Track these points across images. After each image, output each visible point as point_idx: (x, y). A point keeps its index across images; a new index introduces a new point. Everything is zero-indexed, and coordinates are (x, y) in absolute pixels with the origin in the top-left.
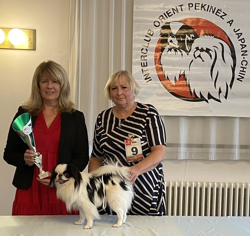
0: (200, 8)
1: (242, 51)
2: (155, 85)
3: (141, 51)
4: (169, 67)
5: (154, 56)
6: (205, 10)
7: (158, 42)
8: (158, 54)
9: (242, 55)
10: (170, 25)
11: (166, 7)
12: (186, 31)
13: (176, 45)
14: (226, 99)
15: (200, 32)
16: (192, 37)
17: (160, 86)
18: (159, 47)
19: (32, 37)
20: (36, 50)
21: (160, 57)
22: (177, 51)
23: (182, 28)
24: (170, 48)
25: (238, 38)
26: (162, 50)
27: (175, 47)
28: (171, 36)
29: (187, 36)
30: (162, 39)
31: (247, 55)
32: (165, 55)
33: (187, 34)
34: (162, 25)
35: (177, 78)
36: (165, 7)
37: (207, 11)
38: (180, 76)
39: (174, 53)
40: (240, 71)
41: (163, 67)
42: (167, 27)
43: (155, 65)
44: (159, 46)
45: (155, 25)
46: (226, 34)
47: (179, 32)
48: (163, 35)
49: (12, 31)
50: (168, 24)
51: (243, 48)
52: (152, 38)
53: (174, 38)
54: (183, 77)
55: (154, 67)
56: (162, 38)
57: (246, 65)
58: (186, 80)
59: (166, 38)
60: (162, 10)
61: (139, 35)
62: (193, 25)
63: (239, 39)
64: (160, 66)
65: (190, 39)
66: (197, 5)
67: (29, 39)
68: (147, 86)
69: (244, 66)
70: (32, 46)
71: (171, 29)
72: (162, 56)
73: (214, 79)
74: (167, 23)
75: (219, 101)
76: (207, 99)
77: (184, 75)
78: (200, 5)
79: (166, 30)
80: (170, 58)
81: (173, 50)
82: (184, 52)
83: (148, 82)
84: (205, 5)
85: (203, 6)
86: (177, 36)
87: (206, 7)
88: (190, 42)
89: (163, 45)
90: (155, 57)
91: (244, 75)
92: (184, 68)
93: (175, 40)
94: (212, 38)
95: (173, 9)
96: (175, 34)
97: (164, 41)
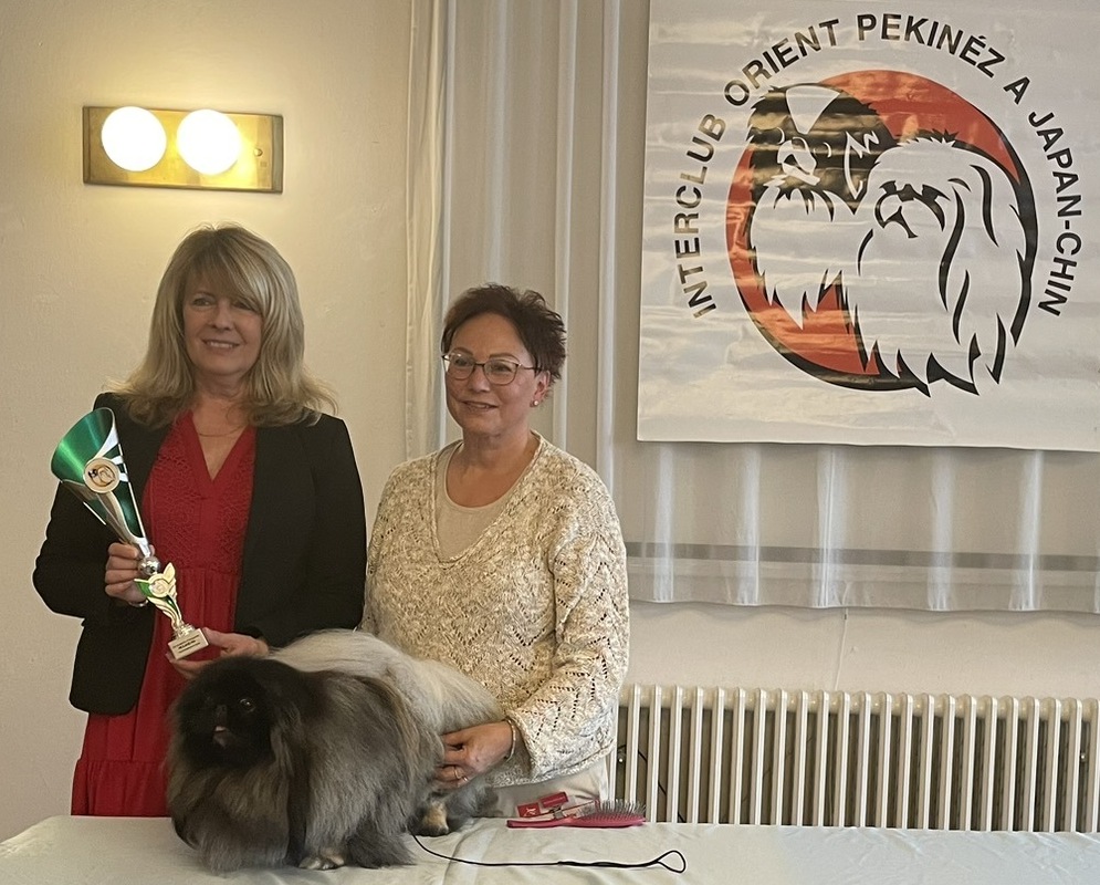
0: (903, 35)
1: (1060, 199)
2: (730, 327)
3: (675, 198)
4: (784, 258)
5: (725, 217)
6: (921, 41)
7: (741, 164)
8: (740, 209)
9: (1061, 213)
10: (789, 96)
11: (774, 30)
12: (849, 123)
13: (808, 174)
14: (998, 381)
15: (900, 126)
16: (871, 142)
17: (745, 330)
18: (746, 183)
19: (267, 143)
20: (281, 192)
21: (749, 219)
22: (812, 198)
23: (833, 110)
24: (786, 186)
25: (1046, 148)
26: (757, 192)
27: (803, 183)
28: (790, 142)
29: (851, 141)
30: (754, 152)
31: (1079, 213)
32: (767, 214)
33: (852, 131)
34: (756, 96)
35: (813, 302)
36: (767, 28)
37: (930, 44)
38: (823, 292)
39: (802, 202)
40: (1053, 274)
41: (760, 256)
42: (774, 105)
43: (729, 249)
44: (743, 179)
45: (729, 98)
46: (1000, 132)
47: (821, 125)
48: (758, 137)
49: (190, 118)
50: (781, 95)
51: (1063, 186)
52: (717, 146)
53: (804, 147)
54: (833, 296)
55: (726, 255)
56: (755, 147)
57: (1074, 252)
58: (845, 307)
59: (772, 147)
60: (756, 41)
61: (668, 135)
62: (874, 99)
63: (1050, 152)
64: (749, 254)
66: (891, 21)
67: (257, 152)
68: (699, 329)
69: (1067, 256)
70: (269, 177)
71: (789, 112)
72: (754, 217)
73: (952, 307)
74: (777, 90)
75: (971, 388)
76: (926, 382)
77: (839, 287)
78: (903, 23)
79: (771, 116)
80: (787, 224)
81: (796, 192)
82: (837, 202)
83: (700, 313)
84: (923, 21)
85: (914, 24)
86: (814, 142)
87: (925, 30)
88: (864, 165)
89: (760, 175)
90: (728, 218)
91: (1068, 288)
92: (840, 263)
93: (805, 155)
94: (944, 148)
95: (799, 37)
96: (806, 133)
97: (762, 160)
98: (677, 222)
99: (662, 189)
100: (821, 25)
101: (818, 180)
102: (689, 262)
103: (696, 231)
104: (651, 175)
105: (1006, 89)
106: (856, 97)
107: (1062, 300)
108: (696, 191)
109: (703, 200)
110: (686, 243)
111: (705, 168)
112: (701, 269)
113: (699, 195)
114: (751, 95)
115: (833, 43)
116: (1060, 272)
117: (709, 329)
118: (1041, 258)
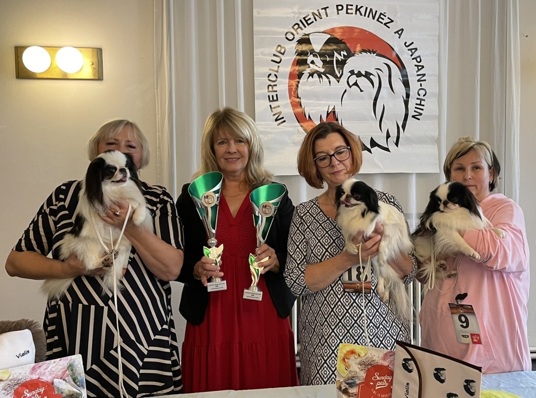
0: (354, 13)
1: (418, 75)
2: (291, 129)
4: (311, 101)
5: (287, 85)
6: (361, 15)
7: (293, 64)
8: (294, 82)
9: (419, 81)
10: (311, 37)
11: (303, 11)
12: (335, 47)
13: (320, 67)
14: (397, 146)
15: (355, 48)
16: (344, 55)
17: (298, 130)
18: (295, 72)
19: (95, 60)
20: (103, 80)
21: (297, 86)
22: (322, 77)
23: (328, 42)
24: (311, 73)
25: (411, 56)
26: (300, 75)
27: (318, 71)
28: (312, 55)
29: (336, 54)
30: (298, 60)
31: (425, 80)
32: (304, 84)
33: (336, 50)
34: (298, 37)
35: (324, 118)
36: (300, 11)
37: (365, 16)
38: (328, 114)
39: (318, 79)
40: (417, 104)
41: (303, 101)
42: (305, 41)
43: (290, 98)
44: (295, 70)
45: (287, 38)
46: (393, 49)
47: (324, 48)
48: (300, 53)
49: (61, 50)
50: (307, 37)
51: (419, 70)
52: (283, 57)
53: (317, 57)
54: (332, 115)
55: (289, 101)
56: (298, 57)
57: (424, 96)
58: (337, 119)
59: (305, 58)
60: (296, 16)
61: (263, 54)
62: (344, 38)
63: (413, 57)
64: (298, 100)
65: (340, 58)
66: (349, 7)
67: (91, 64)
68: (280, 130)
69: (421, 97)
70: (97, 74)
71: (311, 44)
72: (299, 85)
73: (379, 118)
74: (306, 35)
75: (387, 150)
76: (370, 148)
77: (334, 112)
78: (354, 8)
79: (304, 45)
80: (313, 87)
81: (315, 75)
82: (332, 79)
83: (280, 124)
84: (362, 7)
85: (358, 8)
86: (321, 55)
87: (363, 10)
88: (341, 64)
89: (301, 68)
90: (289, 86)
91: (423, 110)
92: (333, 103)
93: (318, 61)
94: (373, 57)
95: (313, 14)
96: (318, 51)
97: (301, 62)
98: (268, 88)
99: (262, 75)
100: (322, 9)
101: (324, 70)
102: (274, 104)
103: (276, 91)
104: (257, 70)
105: (395, 33)
106: (338, 37)
107: (421, 114)
108: (275, 75)
109: (278, 79)
110: (273, 96)
111: (279, 66)
112: (279, 106)
113: (277, 77)
114: (295, 37)
115: (327, 16)
116: (419, 103)
117: (283, 130)
118: (411, 98)
